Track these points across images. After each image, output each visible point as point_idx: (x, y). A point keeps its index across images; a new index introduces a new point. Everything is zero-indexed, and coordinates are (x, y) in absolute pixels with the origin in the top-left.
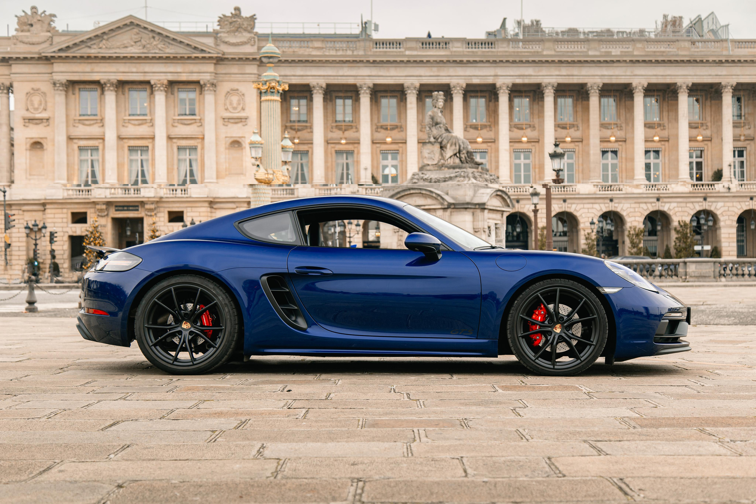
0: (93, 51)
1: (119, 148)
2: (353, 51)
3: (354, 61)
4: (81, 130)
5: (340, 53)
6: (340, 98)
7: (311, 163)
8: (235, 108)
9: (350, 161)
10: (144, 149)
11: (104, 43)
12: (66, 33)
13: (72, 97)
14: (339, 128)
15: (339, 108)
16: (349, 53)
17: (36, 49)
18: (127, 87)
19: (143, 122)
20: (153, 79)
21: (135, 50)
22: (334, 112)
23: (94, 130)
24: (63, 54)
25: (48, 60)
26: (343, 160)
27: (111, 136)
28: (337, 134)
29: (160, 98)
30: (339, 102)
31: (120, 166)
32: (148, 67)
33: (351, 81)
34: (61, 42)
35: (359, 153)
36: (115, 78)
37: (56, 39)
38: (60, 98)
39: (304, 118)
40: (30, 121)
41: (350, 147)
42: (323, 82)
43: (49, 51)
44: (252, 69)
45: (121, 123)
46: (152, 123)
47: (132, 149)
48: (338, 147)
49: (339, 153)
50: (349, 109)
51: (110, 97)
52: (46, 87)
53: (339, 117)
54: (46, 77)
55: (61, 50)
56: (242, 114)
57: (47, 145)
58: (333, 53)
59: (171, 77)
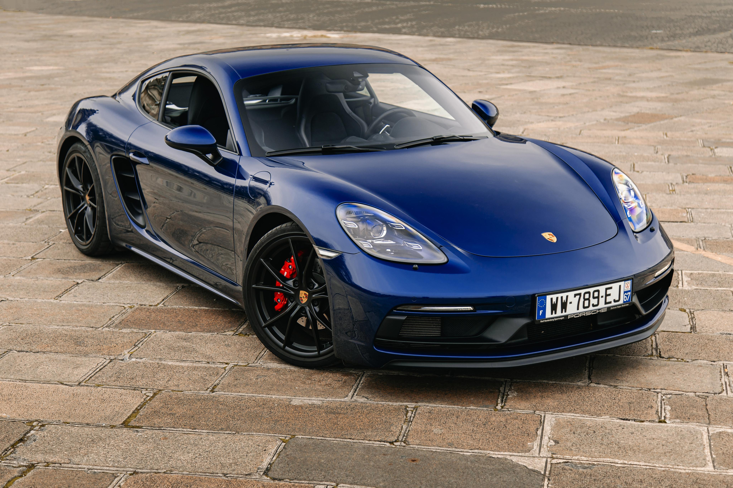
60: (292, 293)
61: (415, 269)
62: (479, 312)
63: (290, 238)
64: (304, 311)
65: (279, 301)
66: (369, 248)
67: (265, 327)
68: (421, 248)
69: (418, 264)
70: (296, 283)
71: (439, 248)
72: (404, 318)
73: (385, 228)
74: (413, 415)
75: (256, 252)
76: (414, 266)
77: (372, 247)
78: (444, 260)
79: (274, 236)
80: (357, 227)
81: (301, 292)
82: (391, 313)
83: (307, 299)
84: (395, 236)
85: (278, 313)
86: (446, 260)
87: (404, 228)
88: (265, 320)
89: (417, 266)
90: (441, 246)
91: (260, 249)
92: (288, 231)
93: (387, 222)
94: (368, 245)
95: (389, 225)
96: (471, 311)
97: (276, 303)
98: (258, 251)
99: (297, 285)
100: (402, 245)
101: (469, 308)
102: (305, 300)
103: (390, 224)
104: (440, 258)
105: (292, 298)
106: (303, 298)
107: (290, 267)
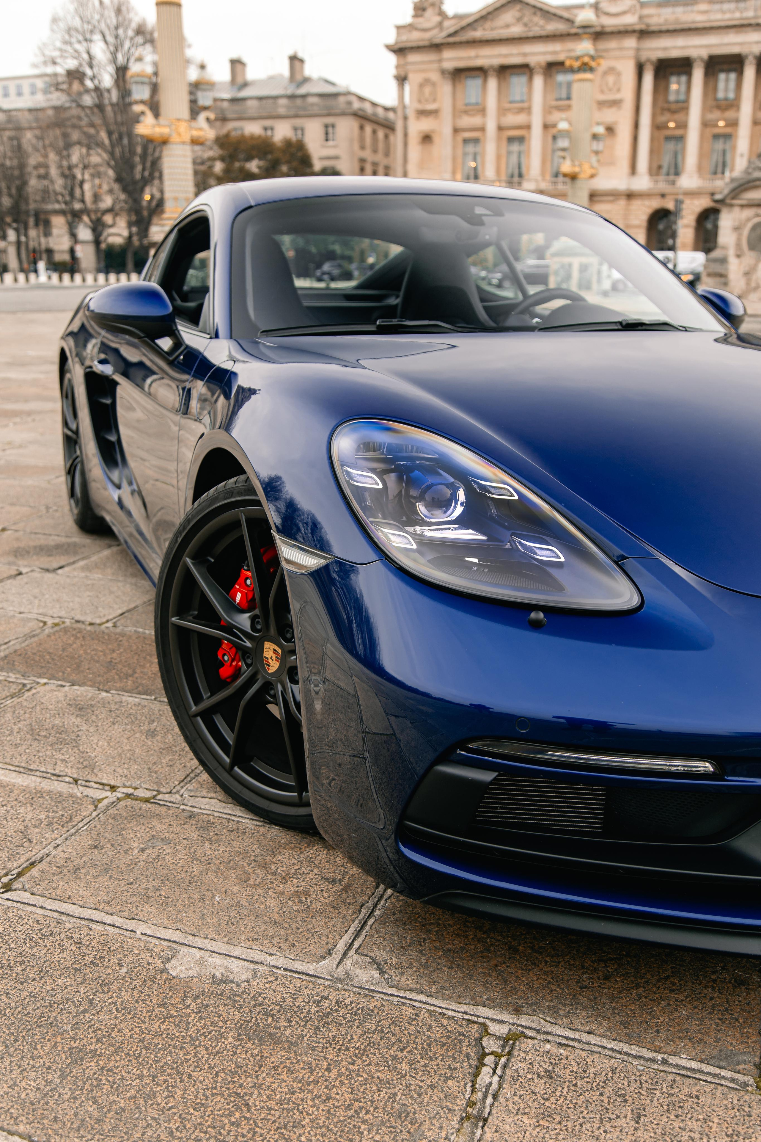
0: (478, 34)
1: (499, 139)
2: (741, 12)
3: (742, 26)
4: (466, 121)
5: (728, 16)
6: (722, 71)
7: (684, 150)
8: (610, 90)
9: (727, 147)
10: (521, 140)
11: (488, 24)
12: (456, 17)
13: (459, 87)
14: (719, 107)
15: (721, 85)
16: (737, 15)
17: (427, 35)
18: (508, 72)
19: (521, 110)
20: (532, 61)
21: (516, 30)
22: (715, 89)
23: (476, 121)
24: (451, 40)
25: (436, 47)
26: (719, 145)
27: (491, 126)
28: (716, 114)
29: (538, 81)
30: (722, 76)
31: (498, 158)
32: (527, 48)
33: (735, 50)
34: (450, 26)
35: (736, 137)
36: (497, 62)
37: (446, 24)
38: (446, 89)
39: (682, 97)
40: (422, 113)
41: (729, 130)
42: (704, 54)
43: (439, 37)
44: (631, 42)
45: (502, 111)
46: (528, 110)
47: (511, 140)
48: (716, 131)
49: (716, 137)
50: (732, 85)
51: (492, 83)
52: (435, 76)
53: (721, 95)
54: (435, 66)
55: (450, 36)
56: (617, 97)
57: (436, 139)
58: (719, 16)
59: (550, 58)
60: (248, 644)
61: (536, 626)
62: (734, 780)
63: (242, 511)
64: (272, 692)
65: (226, 658)
66: (407, 551)
67: (196, 715)
68: (562, 559)
69: (547, 610)
70: (258, 622)
71: (616, 563)
72: (487, 776)
73: (461, 495)
74: (496, 1079)
75: (177, 541)
76: (533, 615)
77: (414, 546)
78: (631, 598)
79: (210, 505)
80: (381, 486)
81: (267, 645)
82: (446, 758)
83: (278, 664)
84: (492, 518)
85: (224, 684)
86: (635, 601)
87: (516, 497)
88: (198, 699)
89: (541, 615)
90: (624, 558)
91: (183, 534)
92: (240, 494)
93: (470, 478)
94: (405, 540)
95: (476, 486)
96: (705, 776)
97: (222, 664)
98: (179, 540)
99: (259, 627)
100: (508, 546)
101: (702, 764)
102: (274, 666)
103: (478, 484)
104: (619, 595)
105: (248, 657)
106: (270, 661)
107: (248, 582)
